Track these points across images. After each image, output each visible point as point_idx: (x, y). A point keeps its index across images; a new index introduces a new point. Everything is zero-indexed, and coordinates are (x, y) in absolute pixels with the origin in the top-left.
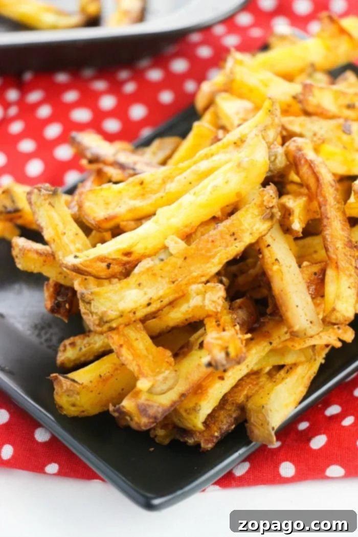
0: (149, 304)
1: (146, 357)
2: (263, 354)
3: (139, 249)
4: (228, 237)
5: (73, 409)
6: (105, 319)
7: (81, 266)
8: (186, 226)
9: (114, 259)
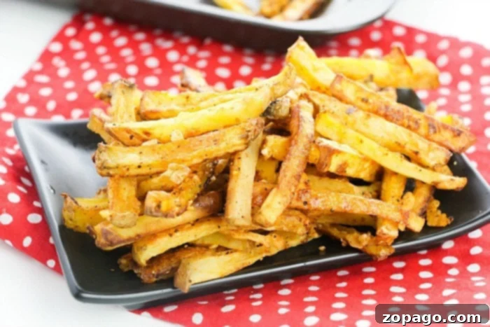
0: (139, 167)
1: (124, 201)
2: (211, 232)
3: (156, 132)
4: (212, 141)
5: (70, 222)
6: (105, 165)
7: (111, 130)
8: (193, 129)
9: (136, 134)
